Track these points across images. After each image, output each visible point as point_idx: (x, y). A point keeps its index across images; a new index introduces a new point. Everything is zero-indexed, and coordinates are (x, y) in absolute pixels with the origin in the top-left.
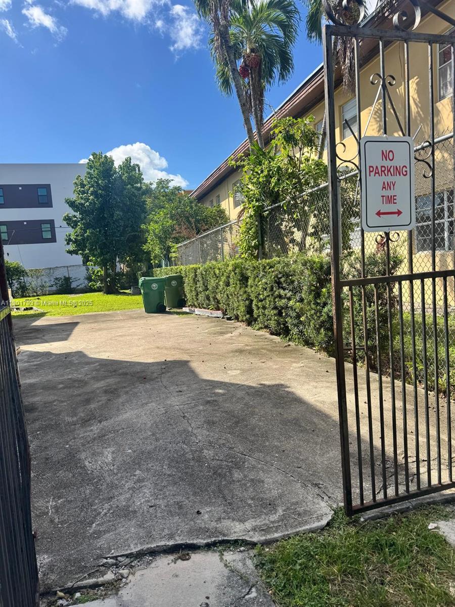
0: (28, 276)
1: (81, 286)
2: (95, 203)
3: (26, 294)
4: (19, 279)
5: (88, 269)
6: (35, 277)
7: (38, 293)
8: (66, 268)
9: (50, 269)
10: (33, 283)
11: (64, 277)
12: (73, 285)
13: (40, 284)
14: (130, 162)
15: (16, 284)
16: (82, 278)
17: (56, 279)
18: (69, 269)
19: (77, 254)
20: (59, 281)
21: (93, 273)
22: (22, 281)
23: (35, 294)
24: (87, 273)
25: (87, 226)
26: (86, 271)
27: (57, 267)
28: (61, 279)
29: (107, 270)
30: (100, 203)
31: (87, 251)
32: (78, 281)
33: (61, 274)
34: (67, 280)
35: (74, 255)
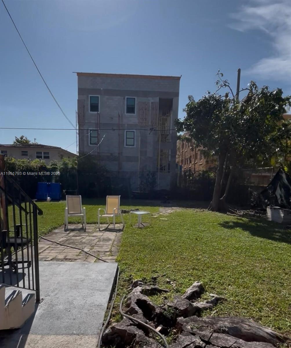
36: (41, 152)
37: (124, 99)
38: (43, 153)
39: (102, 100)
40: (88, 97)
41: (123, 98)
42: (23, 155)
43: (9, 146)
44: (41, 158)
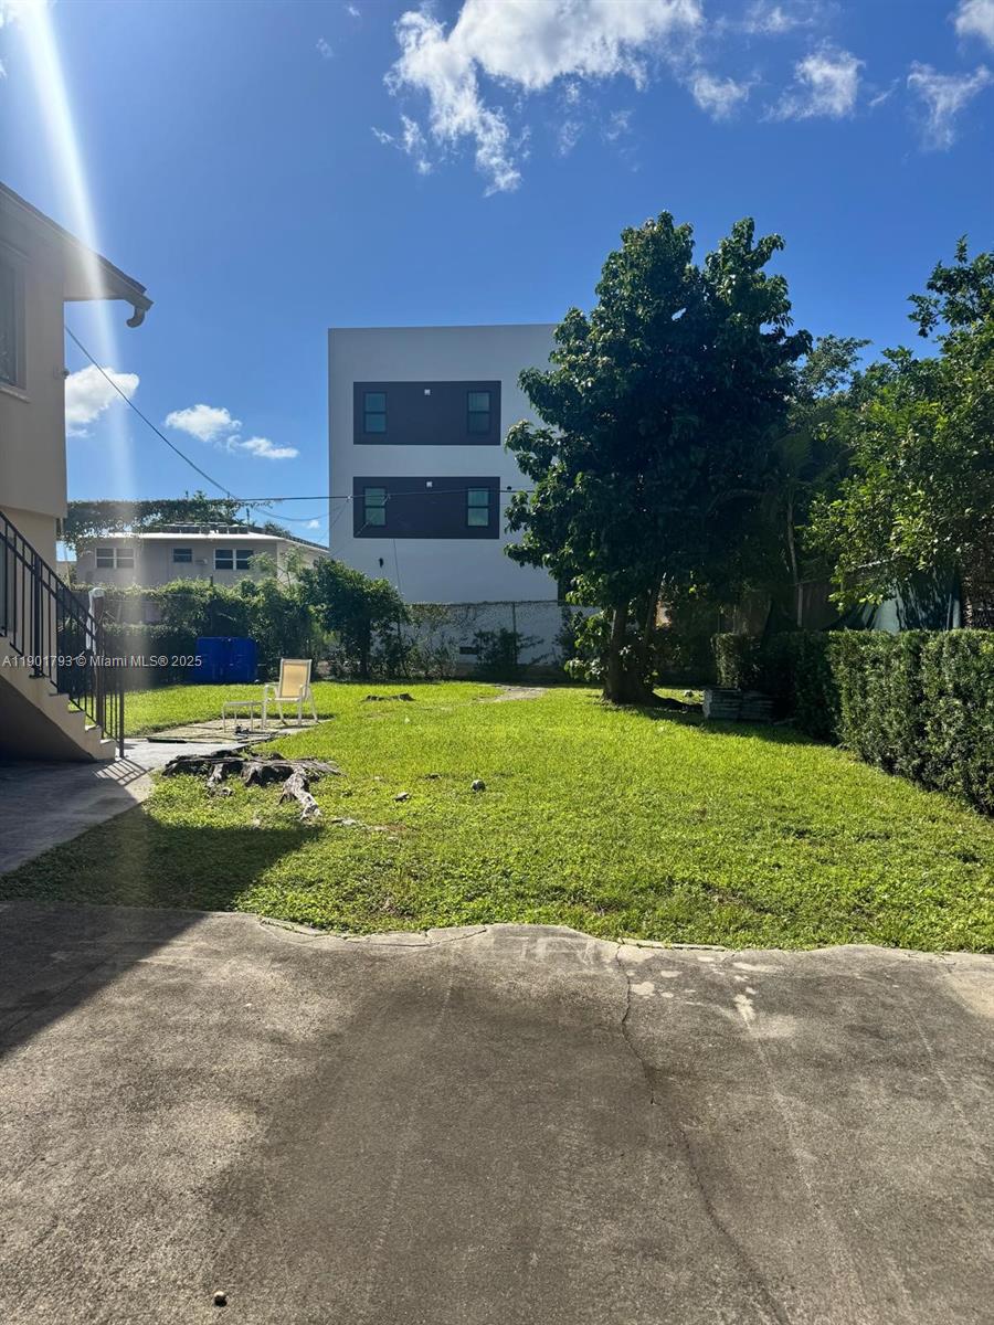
0: (408, 620)
1: (542, 662)
2: (613, 381)
3: (399, 671)
4: (386, 626)
5: (570, 614)
6: (426, 625)
7: (432, 671)
8: (510, 608)
9: (469, 606)
10: (419, 642)
11: (503, 631)
12: (525, 658)
13: (438, 646)
14: (750, 238)
15: (379, 640)
16: (550, 638)
17: (480, 635)
18: (516, 609)
19: (537, 562)
20: (486, 641)
21: (581, 630)
22: (394, 633)
23: (422, 673)
24: (565, 624)
25: (576, 463)
26: (561, 622)
27: (485, 603)
28: (493, 635)
29: (624, 619)
30: (630, 382)
31: (568, 550)
32: (538, 646)
33: (492, 622)
34: (509, 641)
35: (528, 566)
38: (234, 553)
42: (178, 559)
44: (229, 566)
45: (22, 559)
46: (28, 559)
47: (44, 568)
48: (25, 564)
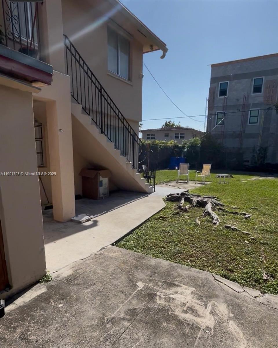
36: (179, 134)
37: (252, 80)
38: (180, 134)
39: (231, 85)
40: (218, 83)
41: (250, 79)
42: (166, 136)
43: (157, 130)
44: (178, 138)
45: (130, 133)
46: (132, 133)
47: (136, 136)
48: (131, 134)
